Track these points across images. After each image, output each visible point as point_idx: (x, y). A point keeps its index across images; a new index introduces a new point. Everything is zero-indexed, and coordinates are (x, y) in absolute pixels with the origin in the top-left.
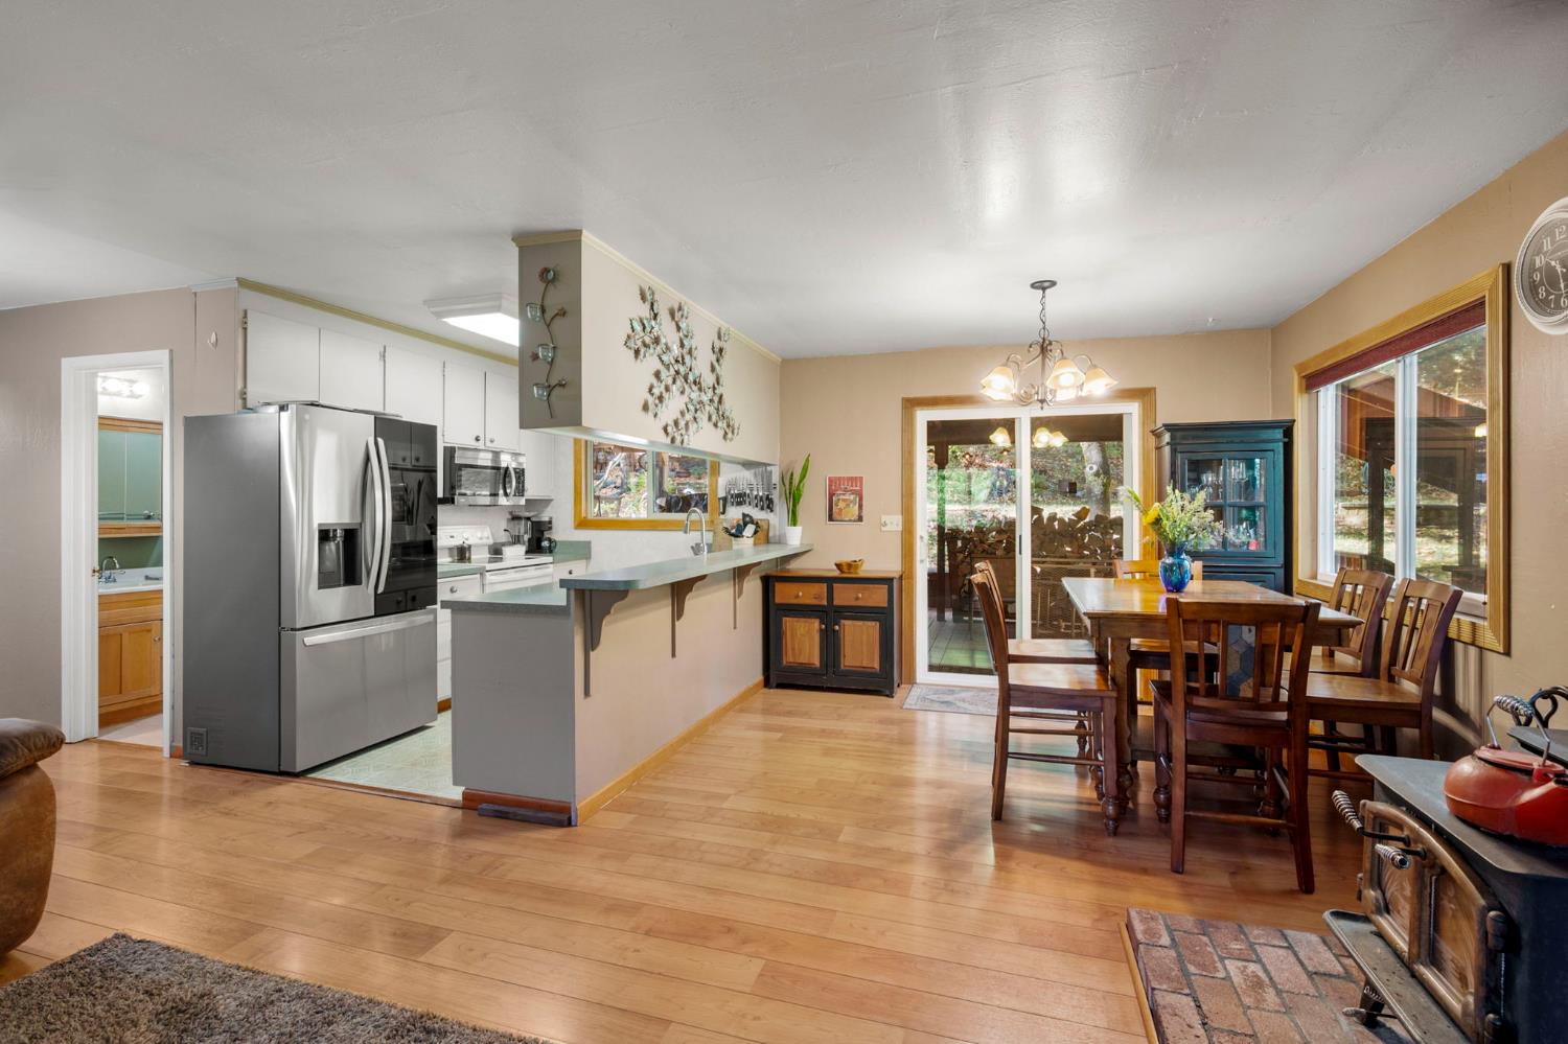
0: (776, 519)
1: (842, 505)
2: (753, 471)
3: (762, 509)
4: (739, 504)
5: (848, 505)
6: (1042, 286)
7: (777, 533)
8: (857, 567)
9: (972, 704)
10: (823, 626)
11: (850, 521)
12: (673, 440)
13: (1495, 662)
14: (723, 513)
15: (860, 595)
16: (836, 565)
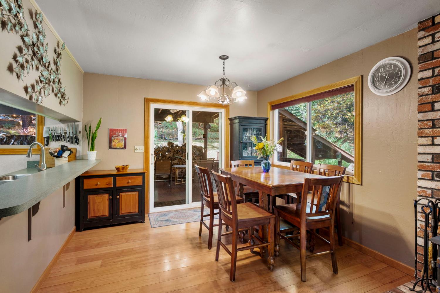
0: (81, 148)
1: (116, 141)
2: (66, 124)
3: (72, 143)
4: (57, 140)
5: (119, 141)
6: (224, 58)
7: (81, 154)
8: (127, 168)
9: (177, 219)
10: (111, 197)
11: (120, 148)
12: (31, 98)
13: (355, 188)
14: (47, 145)
15: (130, 181)
16: (116, 168)
